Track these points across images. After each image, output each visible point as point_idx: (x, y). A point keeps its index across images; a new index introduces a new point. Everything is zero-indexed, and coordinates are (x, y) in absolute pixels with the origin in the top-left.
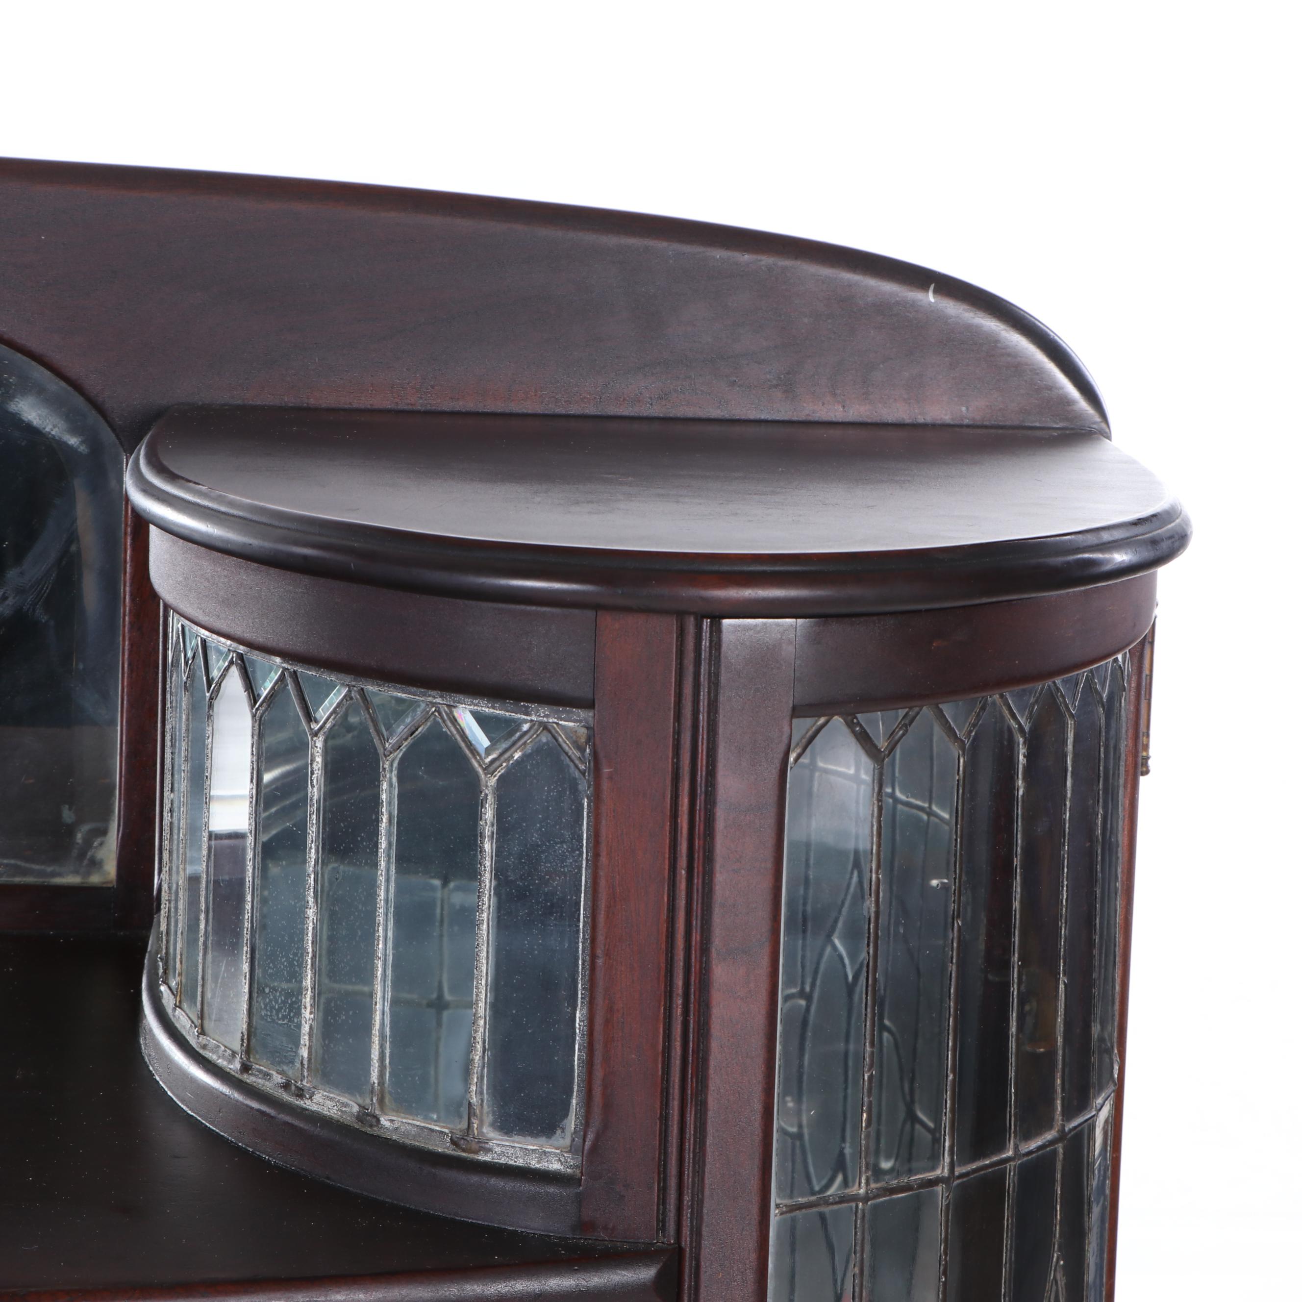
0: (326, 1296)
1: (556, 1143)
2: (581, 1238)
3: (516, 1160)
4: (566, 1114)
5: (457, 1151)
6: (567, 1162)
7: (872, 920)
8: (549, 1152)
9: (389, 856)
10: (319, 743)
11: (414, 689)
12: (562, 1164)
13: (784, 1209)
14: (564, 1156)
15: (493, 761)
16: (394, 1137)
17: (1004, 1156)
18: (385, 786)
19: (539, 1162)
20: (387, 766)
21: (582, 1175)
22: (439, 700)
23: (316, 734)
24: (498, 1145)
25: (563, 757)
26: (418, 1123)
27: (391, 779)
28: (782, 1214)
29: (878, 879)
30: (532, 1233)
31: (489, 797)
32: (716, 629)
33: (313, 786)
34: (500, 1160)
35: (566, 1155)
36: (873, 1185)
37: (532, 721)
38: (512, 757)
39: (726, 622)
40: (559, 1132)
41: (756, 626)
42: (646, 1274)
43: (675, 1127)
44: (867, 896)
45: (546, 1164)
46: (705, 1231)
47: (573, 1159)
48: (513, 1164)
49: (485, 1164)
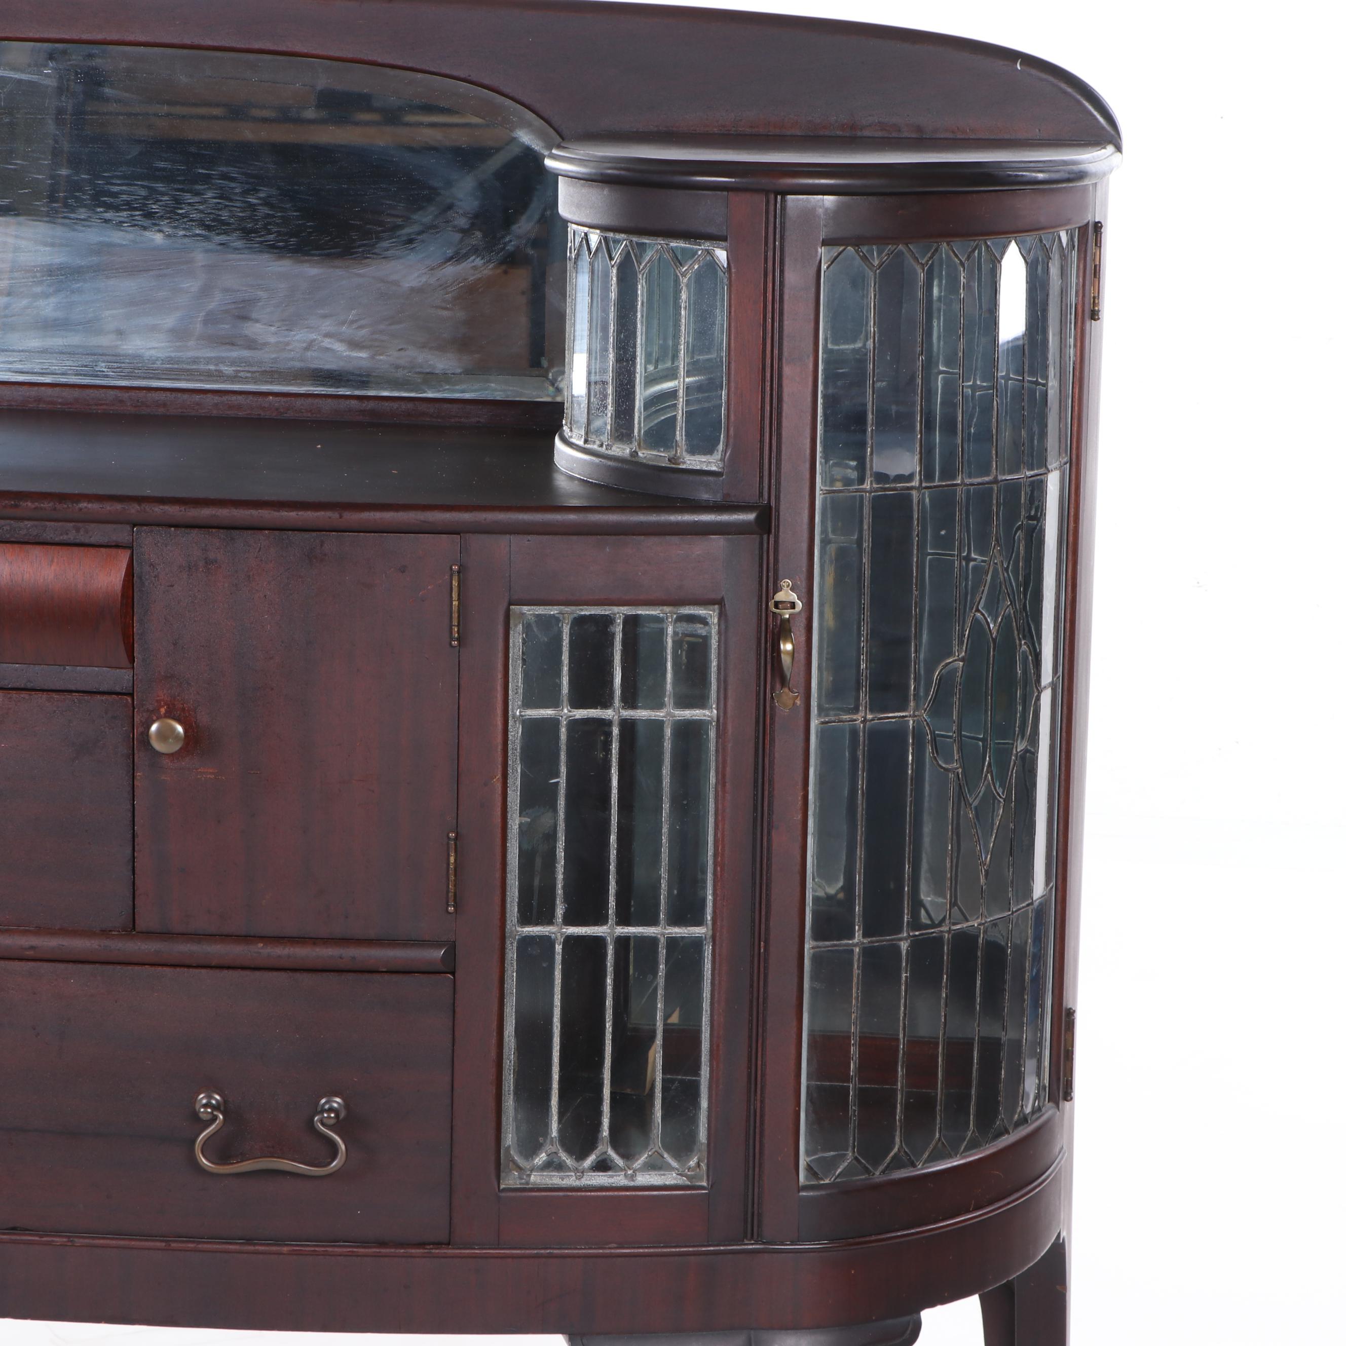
1: (715, 458)
3: (696, 466)
4: (719, 443)
5: (670, 465)
6: (719, 466)
7: (872, 351)
8: (711, 462)
9: (642, 322)
10: (615, 271)
11: (652, 238)
12: (717, 467)
13: (825, 492)
15: (686, 270)
16: (645, 461)
17: (955, 482)
18: (639, 287)
19: (706, 467)
20: (640, 277)
21: (727, 471)
22: (662, 242)
23: (613, 266)
24: (689, 460)
25: (716, 266)
26: (654, 453)
27: (642, 283)
28: (824, 494)
29: (874, 330)
31: (684, 288)
32: (783, 201)
33: (612, 292)
34: (689, 467)
35: (718, 462)
36: (875, 486)
37: (702, 249)
38: (694, 267)
39: (789, 197)
40: (716, 452)
41: (803, 199)
42: (751, 517)
43: (767, 445)
44: (869, 338)
45: (710, 467)
46: (782, 497)
47: (722, 464)
48: (695, 468)
49: (683, 469)
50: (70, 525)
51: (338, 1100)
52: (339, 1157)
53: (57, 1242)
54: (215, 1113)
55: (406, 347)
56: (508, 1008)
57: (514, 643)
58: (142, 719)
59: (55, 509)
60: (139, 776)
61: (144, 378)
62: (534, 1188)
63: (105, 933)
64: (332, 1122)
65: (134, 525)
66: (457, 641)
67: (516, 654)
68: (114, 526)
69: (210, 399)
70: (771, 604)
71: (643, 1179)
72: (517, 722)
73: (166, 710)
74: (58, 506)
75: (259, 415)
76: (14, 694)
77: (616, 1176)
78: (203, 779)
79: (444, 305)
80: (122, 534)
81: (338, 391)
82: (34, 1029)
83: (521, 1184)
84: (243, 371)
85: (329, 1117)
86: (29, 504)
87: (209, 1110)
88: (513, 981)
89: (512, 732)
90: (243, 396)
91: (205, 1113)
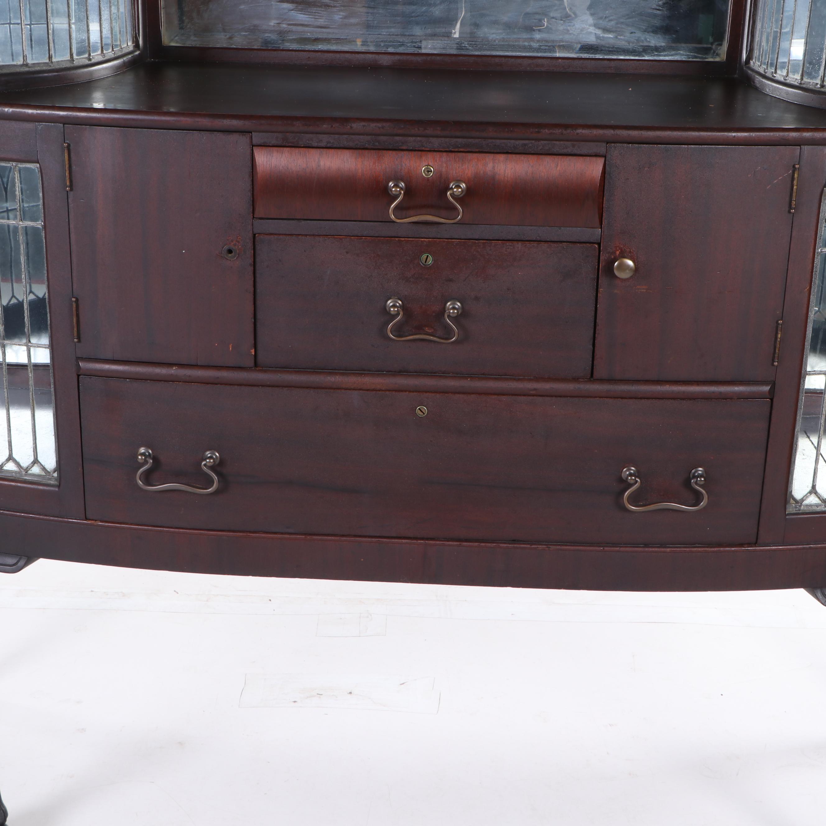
50: (569, 143)
51: (700, 469)
52: (704, 501)
53: (540, 548)
54: (637, 479)
55: (635, 31)
56: (798, 416)
57: (822, 210)
58: (605, 258)
59: (562, 134)
60: (601, 290)
61: (489, 50)
62: (804, 513)
63: (576, 380)
64: (702, 483)
65: (607, 143)
66: (794, 209)
67: (822, 216)
68: (596, 143)
69: (526, 62)
72: (819, 256)
73: (620, 252)
74: (564, 132)
75: (554, 70)
76: (528, 244)
78: (639, 292)
79: (658, 8)
80: (601, 148)
81: (596, 56)
82: (531, 433)
83: (796, 511)
84: (543, 46)
85: (701, 480)
86: (546, 131)
87: (633, 478)
88: (802, 401)
89: (816, 261)
90: (544, 59)
91: (631, 479)
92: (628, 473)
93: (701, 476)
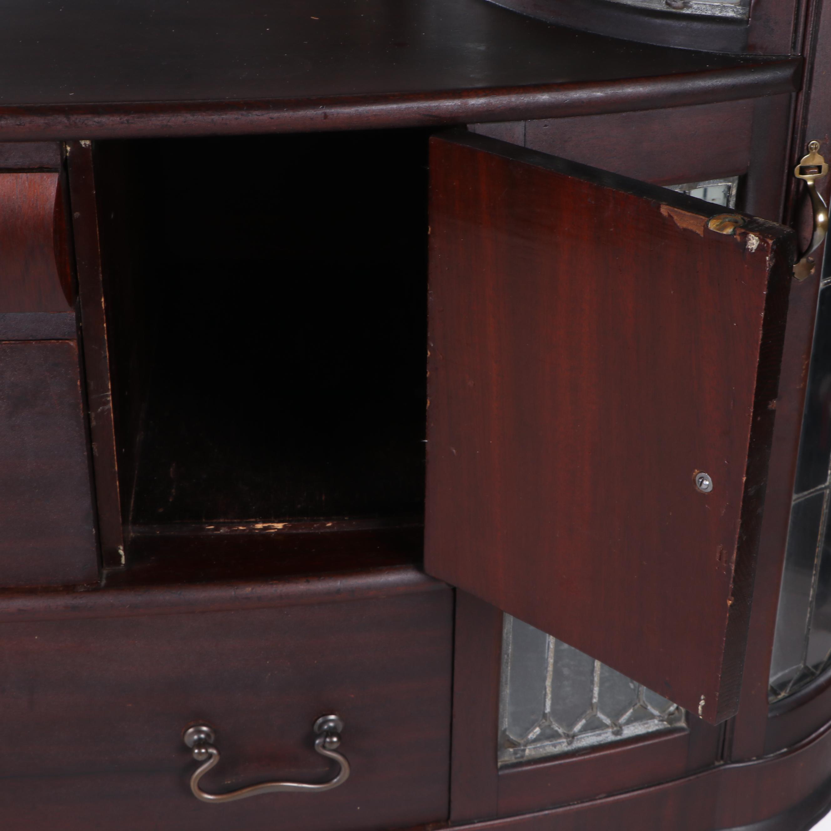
0: (623, 89)
2: (747, 55)
3: (706, 12)
5: (669, 9)
6: (738, 11)
8: (727, 6)
12: (735, 13)
14: (736, 8)
19: (720, 12)
21: (749, 17)
24: (696, 4)
30: (718, 53)
34: (696, 12)
35: (738, 7)
42: (786, 72)
45: (725, 13)
46: (818, 48)
47: (742, 9)
48: (704, 13)
49: (688, 14)
51: (332, 717)
52: (342, 773)
54: (210, 750)
62: (531, 760)
70: (797, 170)
71: (629, 732)
77: (604, 733)
83: (516, 759)
85: (332, 742)
87: (204, 749)
91: (200, 753)
92: (196, 737)
93: (331, 733)
